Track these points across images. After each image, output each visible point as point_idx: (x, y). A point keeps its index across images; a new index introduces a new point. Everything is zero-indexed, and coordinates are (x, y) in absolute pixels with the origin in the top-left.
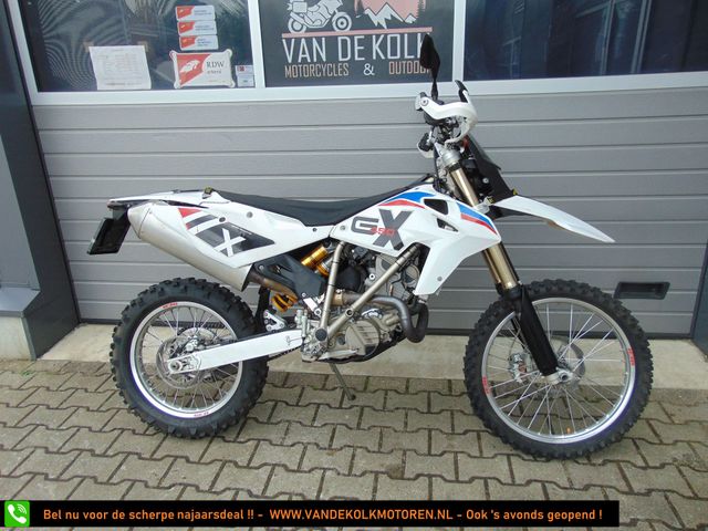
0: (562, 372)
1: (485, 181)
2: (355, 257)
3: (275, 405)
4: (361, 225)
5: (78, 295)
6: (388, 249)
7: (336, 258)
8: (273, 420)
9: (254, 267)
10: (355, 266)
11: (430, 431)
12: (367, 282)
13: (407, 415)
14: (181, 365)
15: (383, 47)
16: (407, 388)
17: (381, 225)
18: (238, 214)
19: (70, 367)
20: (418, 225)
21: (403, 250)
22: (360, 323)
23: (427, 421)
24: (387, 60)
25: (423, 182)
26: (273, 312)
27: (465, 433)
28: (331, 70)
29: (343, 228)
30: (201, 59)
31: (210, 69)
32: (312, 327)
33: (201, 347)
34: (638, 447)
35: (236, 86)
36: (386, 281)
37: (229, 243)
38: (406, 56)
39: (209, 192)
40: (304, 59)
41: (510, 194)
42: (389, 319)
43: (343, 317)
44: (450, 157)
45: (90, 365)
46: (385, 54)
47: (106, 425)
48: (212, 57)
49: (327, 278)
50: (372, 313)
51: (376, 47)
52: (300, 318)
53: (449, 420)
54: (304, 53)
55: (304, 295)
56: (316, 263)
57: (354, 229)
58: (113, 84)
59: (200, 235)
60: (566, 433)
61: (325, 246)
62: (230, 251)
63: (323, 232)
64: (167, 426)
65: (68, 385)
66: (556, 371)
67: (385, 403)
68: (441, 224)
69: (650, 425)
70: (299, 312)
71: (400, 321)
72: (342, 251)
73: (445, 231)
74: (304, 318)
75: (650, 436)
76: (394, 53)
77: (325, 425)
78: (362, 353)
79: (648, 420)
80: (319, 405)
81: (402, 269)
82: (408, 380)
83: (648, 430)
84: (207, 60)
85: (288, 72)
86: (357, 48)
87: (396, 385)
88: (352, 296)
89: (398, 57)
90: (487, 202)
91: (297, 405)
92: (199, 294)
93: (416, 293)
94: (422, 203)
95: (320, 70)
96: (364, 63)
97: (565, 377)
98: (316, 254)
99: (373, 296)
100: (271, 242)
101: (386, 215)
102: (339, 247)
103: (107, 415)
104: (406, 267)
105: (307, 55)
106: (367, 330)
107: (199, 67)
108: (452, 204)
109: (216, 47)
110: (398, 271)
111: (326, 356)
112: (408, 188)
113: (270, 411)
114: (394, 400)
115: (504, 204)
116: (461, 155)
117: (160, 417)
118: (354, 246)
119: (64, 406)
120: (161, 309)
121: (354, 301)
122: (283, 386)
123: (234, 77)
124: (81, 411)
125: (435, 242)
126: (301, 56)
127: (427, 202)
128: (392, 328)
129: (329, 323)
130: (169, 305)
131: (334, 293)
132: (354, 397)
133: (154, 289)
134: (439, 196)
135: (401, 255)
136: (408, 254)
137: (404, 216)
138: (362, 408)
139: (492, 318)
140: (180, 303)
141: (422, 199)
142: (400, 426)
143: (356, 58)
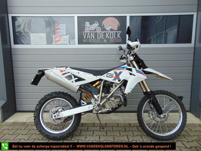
0: (164, 114)
1: (141, 64)
2: (107, 84)
3: (81, 131)
4: (109, 75)
5: (17, 103)
6: (117, 81)
7: (102, 84)
8: (81, 135)
9: (80, 86)
10: (107, 86)
11: (127, 135)
12: (111, 91)
13: (120, 132)
14: (57, 116)
15: (109, 35)
16: (118, 125)
17: (114, 75)
18: (75, 72)
19: (15, 124)
20: (125, 75)
21: (121, 81)
22: (110, 101)
23: (125, 133)
25: (124, 64)
26: (83, 101)
27: (137, 136)
28: (96, 41)
29: (104, 76)
30: (61, 37)
31: (63, 40)
32: (96, 103)
33: (63, 110)
34: (185, 137)
35: (70, 44)
36: (116, 90)
37: (74, 79)
38: (115, 38)
39: (67, 67)
40: (89, 38)
41: (147, 68)
42: (118, 100)
43: (105, 100)
44: (132, 58)
45: (21, 123)
46: (109, 37)
47: (29, 138)
48: (64, 37)
49: (100, 90)
50: (113, 99)
51: (107, 35)
52: (93, 101)
53: (132, 133)
54: (89, 36)
55: (94, 94)
56: (96, 86)
57: (107, 76)
58: (35, 43)
59: (66, 77)
60: (166, 133)
61: (99, 81)
62: (74, 81)
63: (98, 77)
64: (50, 136)
65: (15, 128)
66: (163, 114)
67: (113, 129)
68: (131, 74)
69: (186, 132)
70: (92, 99)
71: (121, 101)
72: (104, 83)
73: (132, 76)
74: (94, 101)
75: (187, 134)
76: (112, 37)
77: (97, 135)
78: (111, 110)
79: (185, 131)
80: (94, 131)
81: (120, 87)
82: (118, 124)
83: (186, 133)
84: (63, 37)
85: (84, 41)
86: (102, 35)
87: (115, 125)
88: (107, 95)
89: (113, 38)
90: (142, 69)
91: (87, 131)
92: (62, 96)
93: (125, 92)
94: (125, 69)
95: (92, 41)
96: (104, 39)
97: (165, 115)
98: (97, 83)
99: (113, 94)
100: (85, 80)
101: (116, 73)
102: (103, 81)
103: (29, 136)
104: (121, 86)
105: (89, 37)
106: (111, 103)
107: (60, 39)
108: (133, 69)
109: (65, 34)
110: (119, 87)
111: (100, 112)
112: (121, 66)
113: (80, 132)
114: (115, 129)
115: (146, 70)
116: (134, 57)
117: (48, 134)
118: (107, 81)
119: (14, 134)
120: (51, 100)
121: (107, 96)
122: (82, 126)
123: (70, 42)
124: (20, 135)
125: (129, 79)
126: (88, 37)
127: (127, 69)
128: (118, 103)
129: (101, 102)
130: (53, 99)
131: (102, 94)
132: (103, 128)
133: (49, 95)
134: (129, 67)
135: (120, 83)
136: (122, 83)
137: (121, 73)
138: (107, 131)
139: (144, 100)
140: (56, 98)
141: (125, 68)
142: (118, 135)
143: (102, 38)
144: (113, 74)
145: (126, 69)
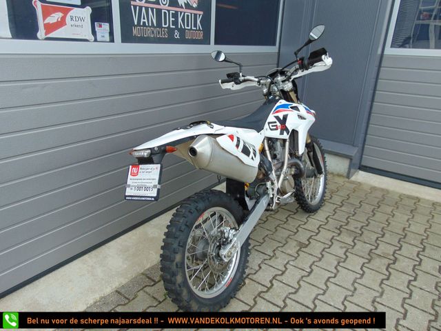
4: (272, 126)
6: (285, 135)
7: (266, 148)
11: (279, 226)
15: (183, 20)
20: (292, 120)
24: (185, 29)
27: (287, 219)
28: (159, 33)
29: (267, 130)
31: (72, 23)
35: (96, 40)
37: (251, 151)
38: (193, 28)
40: (144, 23)
43: (281, 177)
46: (184, 25)
48: (75, 12)
51: (180, 20)
54: (144, 18)
55: (269, 173)
57: (271, 129)
59: (243, 151)
63: (263, 135)
68: (299, 117)
74: (270, 186)
76: (188, 25)
84: (70, 13)
85: (135, 32)
86: (171, 19)
89: (189, 28)
95: (153, 32)
98: (260, 148)
101: (277, 118)
102: (266, 141)
105: (146, 20)
107: (63, 19)
109: (79, 3)
123: (94, 33)
125: (299, 128)
126: (142, 20)
134: (294, 104)
135: (289, 137)
137: (285, 117)
141: (289, 107)
143: (171, 26)
144: (275, 122)
145: (291, 108)
